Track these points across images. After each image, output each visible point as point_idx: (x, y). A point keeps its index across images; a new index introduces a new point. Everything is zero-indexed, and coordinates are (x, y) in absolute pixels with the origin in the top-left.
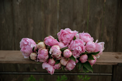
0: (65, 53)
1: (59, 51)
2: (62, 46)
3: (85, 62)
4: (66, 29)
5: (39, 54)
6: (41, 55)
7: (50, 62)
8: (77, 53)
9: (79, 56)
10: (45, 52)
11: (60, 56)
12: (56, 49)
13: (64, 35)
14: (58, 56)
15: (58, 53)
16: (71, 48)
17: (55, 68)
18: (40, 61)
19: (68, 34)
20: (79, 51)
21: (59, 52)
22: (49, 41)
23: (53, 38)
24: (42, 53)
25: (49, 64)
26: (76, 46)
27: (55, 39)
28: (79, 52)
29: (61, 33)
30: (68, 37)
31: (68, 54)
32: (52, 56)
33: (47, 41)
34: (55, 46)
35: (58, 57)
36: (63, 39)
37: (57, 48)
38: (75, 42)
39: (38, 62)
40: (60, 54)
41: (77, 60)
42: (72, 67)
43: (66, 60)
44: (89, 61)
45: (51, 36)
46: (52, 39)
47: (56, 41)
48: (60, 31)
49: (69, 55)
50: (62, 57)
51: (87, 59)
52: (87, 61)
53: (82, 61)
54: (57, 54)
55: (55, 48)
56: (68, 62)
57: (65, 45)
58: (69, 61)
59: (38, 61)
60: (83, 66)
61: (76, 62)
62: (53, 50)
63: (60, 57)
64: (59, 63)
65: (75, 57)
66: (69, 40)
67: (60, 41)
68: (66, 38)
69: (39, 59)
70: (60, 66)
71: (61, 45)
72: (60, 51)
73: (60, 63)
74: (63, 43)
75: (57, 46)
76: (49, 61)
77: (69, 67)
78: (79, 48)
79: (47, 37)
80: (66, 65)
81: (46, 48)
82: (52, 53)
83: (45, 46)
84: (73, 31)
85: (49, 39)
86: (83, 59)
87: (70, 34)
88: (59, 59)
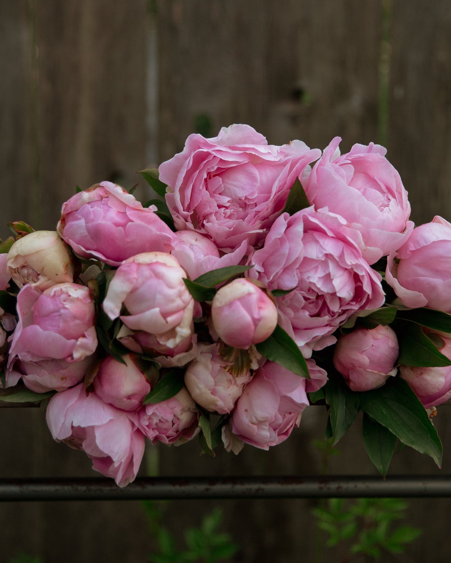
0: (226, 312)
1: (180, 295)
2: (202, 257)
3: (382, 382)
4: (223, 130)
5: (25, 325)
6: (38, 328)
7: (107, 388)
8: (318, 315)
9: (332, 341)
10: (68, 305)
11: (185, 331)
12: (154, 282)
13: (210, 176)
14: (172, 333)
15: (172, 306)
16: (266, 273)
17: (152, 434)
18: (29, 379)
19: (239, 167)
20: (334, 294)
21: (179, 303)
22: (100, 221)
23: (129, 198)
24: (49, 315)
25: (100, 398)
26: (305, 258)
27: (146, 205)
28: (335, 308)
29: (190, 162)
30: (241, 194)
31: (248, 318)
32: (121, 334)
33: (82, 222)
34: (144, 258)
35: (170, 344)
36: (208, 210)
37: (162, 270)
38: (299, 228)
39: (11, 391)
40: (188, 315)
41: (319, 364)
42: (280, 420)
43: (235, 370)
44: (409, 375)
45: (109, 185)
46: (125, 205)
47: (150, 222)
48: (180, 150)
49: (256, 322)
50: (205, 348)
51: (397, 363)
52: (393, 373)
53: (353, 377)
54: (165, 315)
55: (146, 272)
56: (246, 387)
57: (221, 254)
58: (256, 375)
59: (12, 380)
60: (366, 416)
61: (308, 385)
62: (133, 291)
63: (188, 348)
64: (181, 397)
65: (300, 343)
66: (252, 212)
67: (179, 221)
68: (225, 200)
69: (18, 366)
70: (185, 418)
71: (192, 255)
72: (187, 296)
73: (189, 394)
74: (207, 236)
75: (162, 257)
76: (99, 377)
77: (260, 423)
78: (328, 278)
79: (85, 195)
80: (234, 411)
81: (77, 280)
82: (124, 312)
83: (67, 259)
84: (279, 143)
85: (98, 209)
86: (364, 359)
87: (255, 172)
88: (178, 360)
